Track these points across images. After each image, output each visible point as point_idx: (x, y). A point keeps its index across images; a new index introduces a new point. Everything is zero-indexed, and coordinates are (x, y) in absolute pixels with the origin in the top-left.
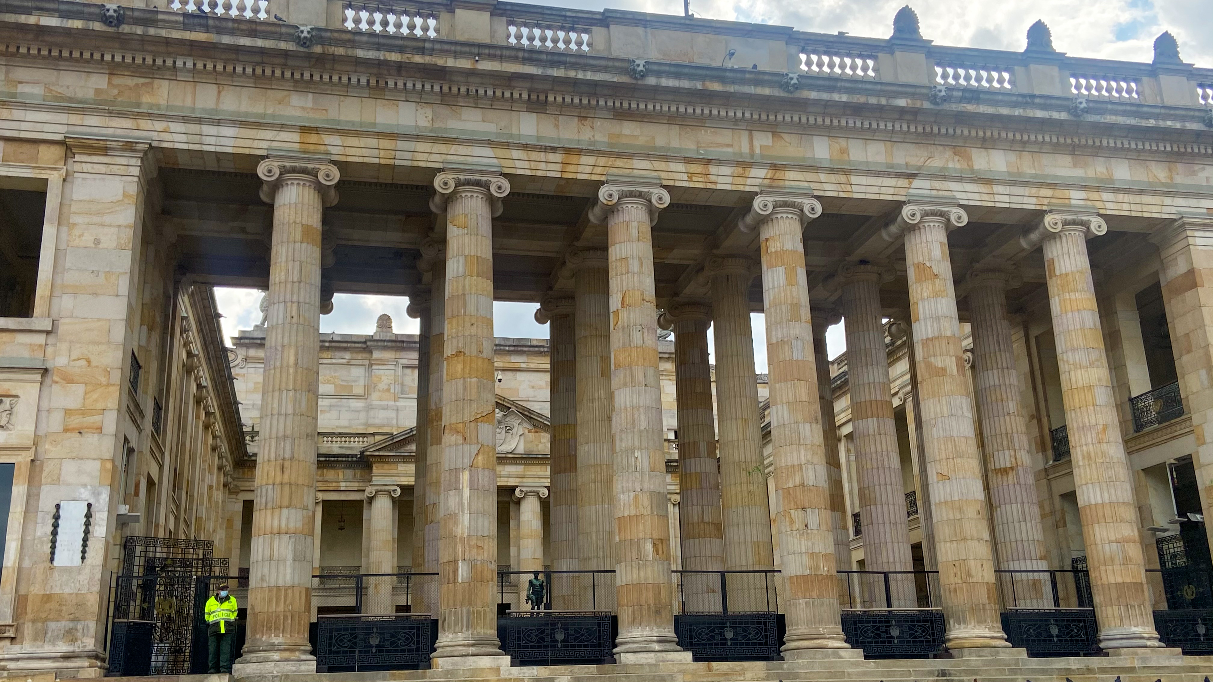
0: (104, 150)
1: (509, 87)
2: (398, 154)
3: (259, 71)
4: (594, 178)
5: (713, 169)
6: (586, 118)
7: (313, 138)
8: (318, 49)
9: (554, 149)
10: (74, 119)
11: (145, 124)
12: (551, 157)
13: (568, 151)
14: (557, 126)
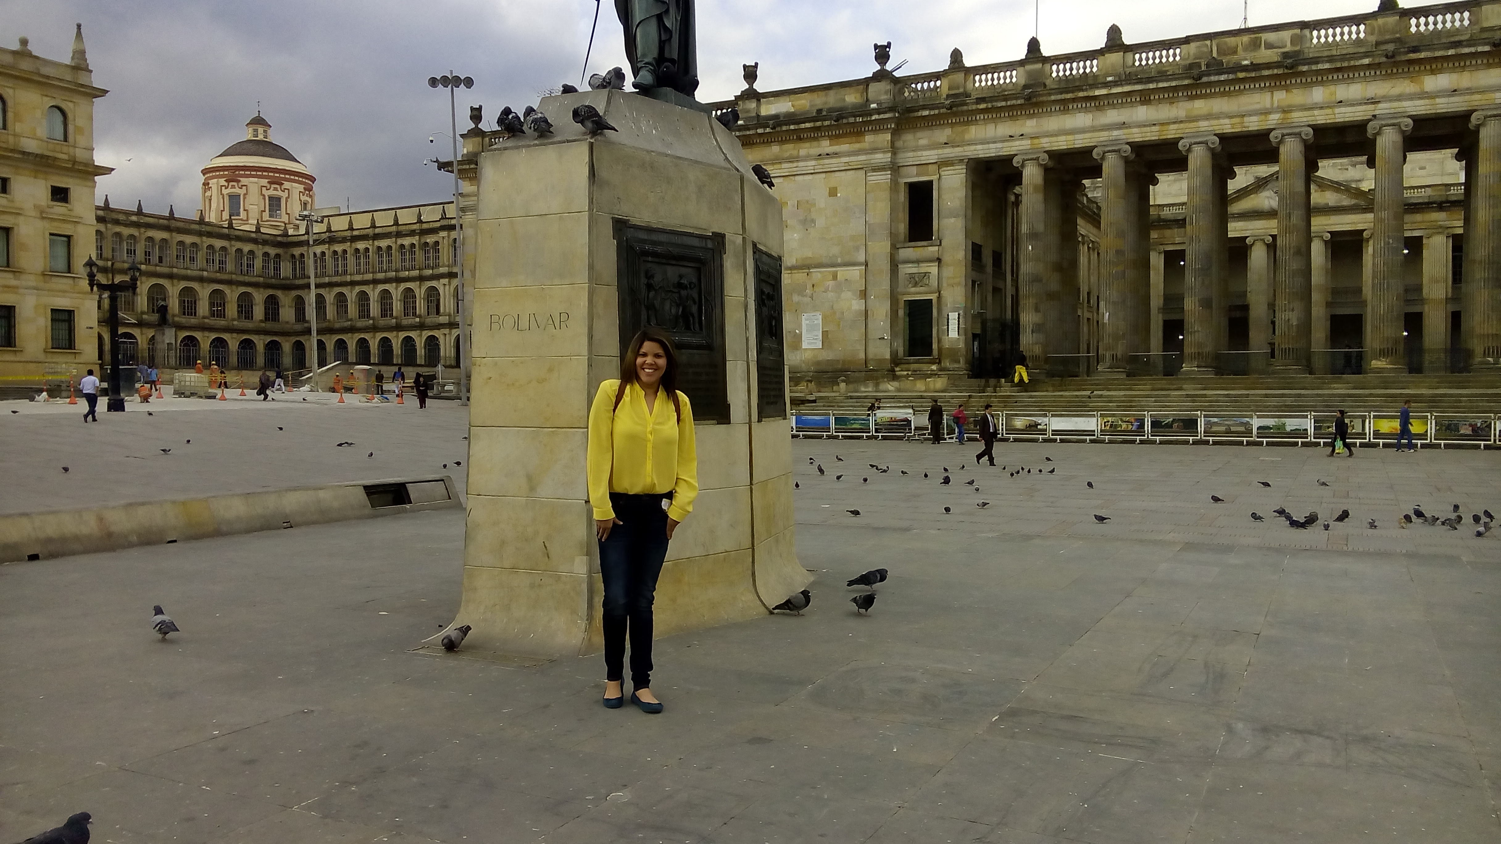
0: (952, 164)
1: (1129, 96)
2: (1076, 142)
3: (1011, 114)
4: (1177, 136)
5: (1246, 119)
6: (1173, 103)
7: (1036, 141)
8: (1034, 100)
9: (1154, 125)
10: (940, 151)
11: (966, 148)
12: (1154, 128)
13: (1162, 124)
14: (1158, 111)
